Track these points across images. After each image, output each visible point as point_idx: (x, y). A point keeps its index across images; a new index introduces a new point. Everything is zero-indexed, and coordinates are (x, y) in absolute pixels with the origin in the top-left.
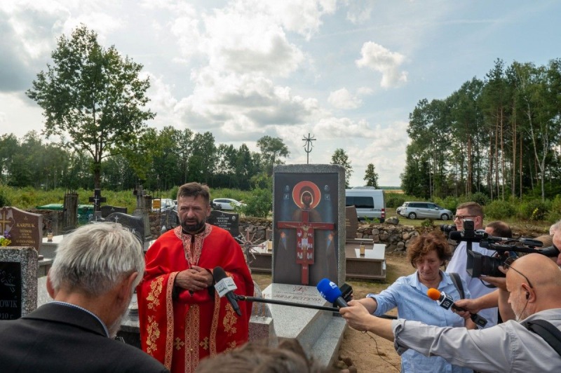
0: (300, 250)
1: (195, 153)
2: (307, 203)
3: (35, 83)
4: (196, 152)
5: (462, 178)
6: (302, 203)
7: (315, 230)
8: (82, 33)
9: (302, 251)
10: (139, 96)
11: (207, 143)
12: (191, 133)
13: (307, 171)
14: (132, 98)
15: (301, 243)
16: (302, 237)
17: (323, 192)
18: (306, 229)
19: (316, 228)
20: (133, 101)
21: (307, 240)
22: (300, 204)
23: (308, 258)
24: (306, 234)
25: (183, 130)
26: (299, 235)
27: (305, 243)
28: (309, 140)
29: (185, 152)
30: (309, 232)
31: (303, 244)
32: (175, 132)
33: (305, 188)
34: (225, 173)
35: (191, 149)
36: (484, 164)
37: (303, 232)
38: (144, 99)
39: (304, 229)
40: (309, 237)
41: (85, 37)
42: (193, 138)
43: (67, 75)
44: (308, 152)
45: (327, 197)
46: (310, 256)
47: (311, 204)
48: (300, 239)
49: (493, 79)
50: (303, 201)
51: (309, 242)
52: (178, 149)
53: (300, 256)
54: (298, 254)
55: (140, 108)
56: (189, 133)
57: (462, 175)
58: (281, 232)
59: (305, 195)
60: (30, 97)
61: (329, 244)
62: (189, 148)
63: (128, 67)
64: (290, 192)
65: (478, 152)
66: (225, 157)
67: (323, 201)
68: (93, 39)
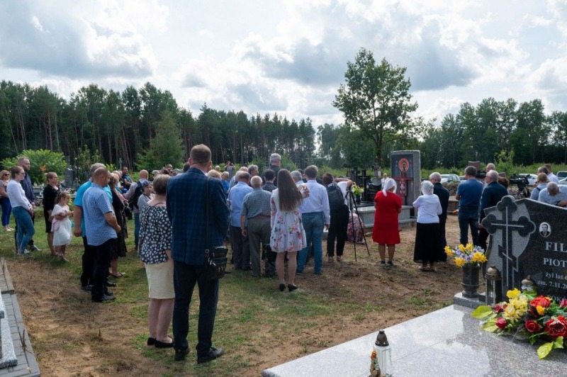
1: (520, 125)
3: (336, 96)
4: (522, 123)
8: (363, 55)
10: (404, 94)
11: (534, 112)
12: (514, 104)
25: (505, 101)
29: (507, 124)
32: (495, 104)
34: (560, 145)
35: (515, 121)
41: (365, 57)
42: (517, 109)
52: (499, 122)
53: (401, 192)
55: (407, 103)
56: (512, 104)
59: (403, 165)
60: (335, 106)
62: (511, 120)
64: (398, 164)
66: (559, 127)
68: (370, 57)
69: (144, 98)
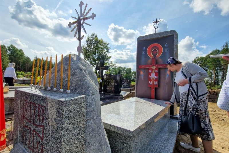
0: (150, 80)
2: (155, 56)
4: (127, 73)
5: (211, 82)
6: (152, 55)
7: (159, 68)
9: (151, 80)
10: (107, 51)
11: (129, 71)
13: (156, 37)
14: (106, 52)
15: (151, 76)
16: (152, 72)
17: (164, 48)
18: (154, 68)
19: (159, 67)
20: (106, 53)
21: (154, 74)
22: (151, 56)
23: (155, 84)
24: (154, 71)
25: (123, 67)
26: (150, 71)
27: (153, 76)
28: (156, 22)
30: (156, 69)
31: (152, 76)
33: (154, 47)
36: (220, 77)
37: (152, 70)
38: (109, 52)
39: (153, 68)
40: (156, 73)
41: (94, 36)
42: (126, 69)
43: (89, 46)
44: (156, 28)
45: (167, 50)
46: (156, 83)
47: (157, 55)
48: (150, 74)
49: (224, 48)
50: (153, 54)
51: (156, 75)
53: (150, 83)
54: (149, 82)
55: (108, 55)
57: (211, 81)
58: (141, 71)
59: (154, 51)
61: (167, 76)
62: (124, 72)
63: (105, 44)
64: (146, 50)
65: (218, 74)
66: (134, 74)
67: (164, 52)
69: (10, 50)
